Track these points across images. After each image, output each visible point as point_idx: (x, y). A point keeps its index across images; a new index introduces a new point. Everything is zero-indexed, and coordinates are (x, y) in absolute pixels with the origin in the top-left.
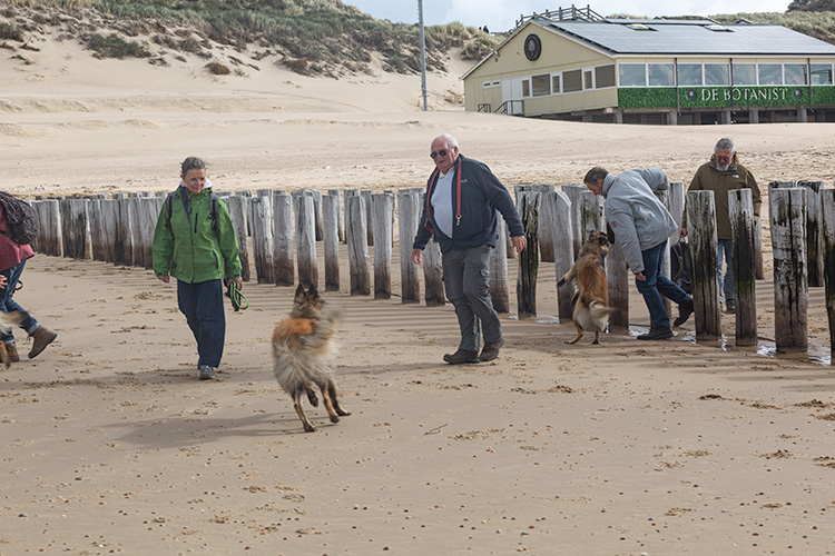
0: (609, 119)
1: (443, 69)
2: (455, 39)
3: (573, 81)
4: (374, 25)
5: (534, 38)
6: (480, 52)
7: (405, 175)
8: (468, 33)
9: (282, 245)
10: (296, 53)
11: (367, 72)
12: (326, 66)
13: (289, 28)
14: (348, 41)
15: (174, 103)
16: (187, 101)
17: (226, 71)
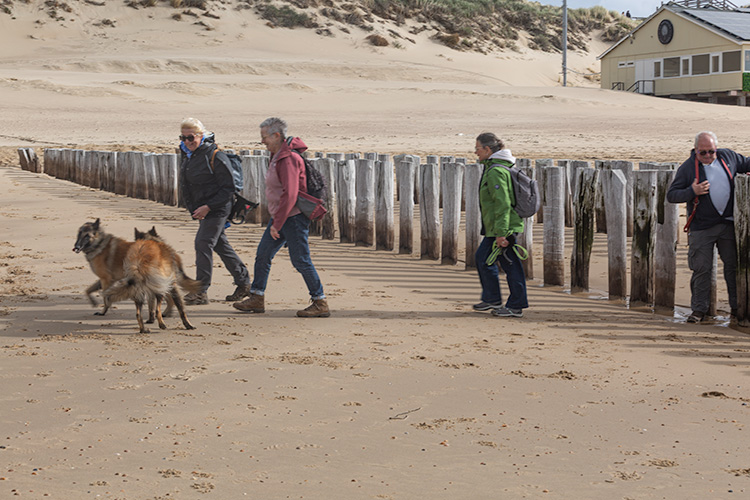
0: (733, 101)
1: (584, 49)
2: (598, 22)
3: (701, 64)
4: (523, 7)
5: (667, 24)
6: (620, 35)
7: (530, 145)
8: (609, 16)
9: (363, 206)
10: (450, 29)
11: (514, 49)
12: (476, 42)
13: (445, 6)
14: (498, 20)
15: (335, 70)
16: (347, 68)
17: (384, 43)
